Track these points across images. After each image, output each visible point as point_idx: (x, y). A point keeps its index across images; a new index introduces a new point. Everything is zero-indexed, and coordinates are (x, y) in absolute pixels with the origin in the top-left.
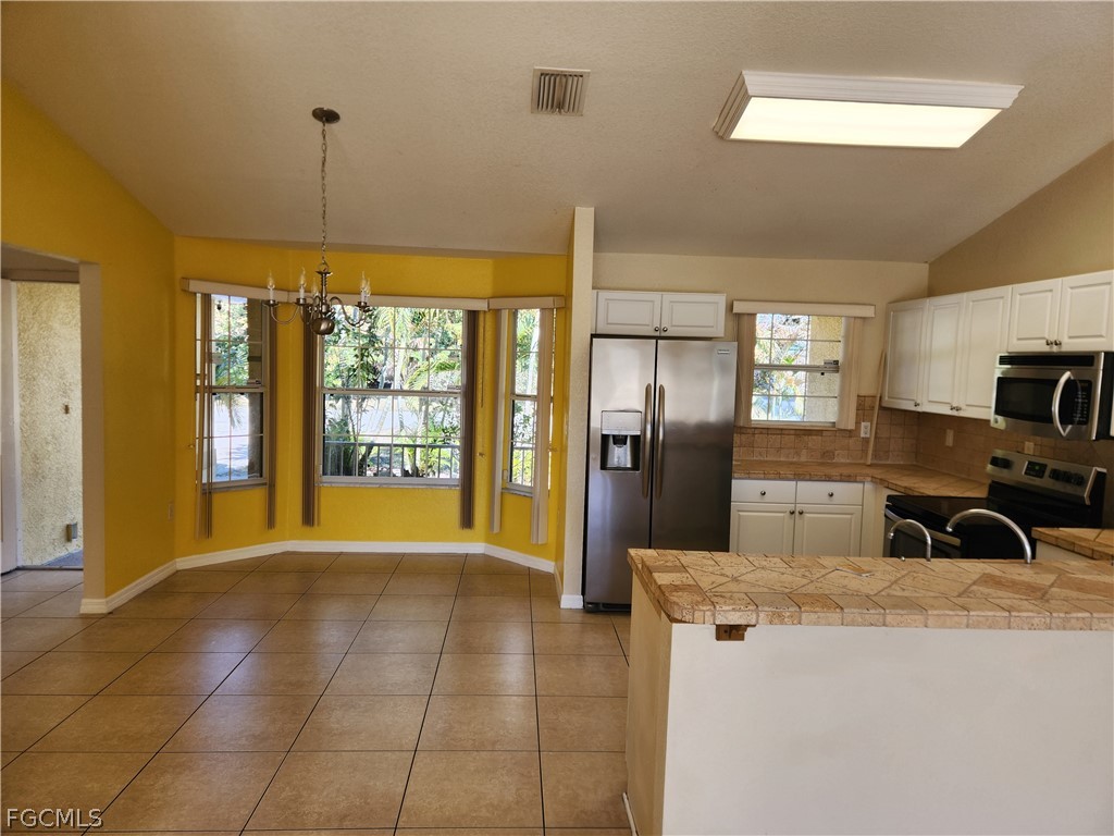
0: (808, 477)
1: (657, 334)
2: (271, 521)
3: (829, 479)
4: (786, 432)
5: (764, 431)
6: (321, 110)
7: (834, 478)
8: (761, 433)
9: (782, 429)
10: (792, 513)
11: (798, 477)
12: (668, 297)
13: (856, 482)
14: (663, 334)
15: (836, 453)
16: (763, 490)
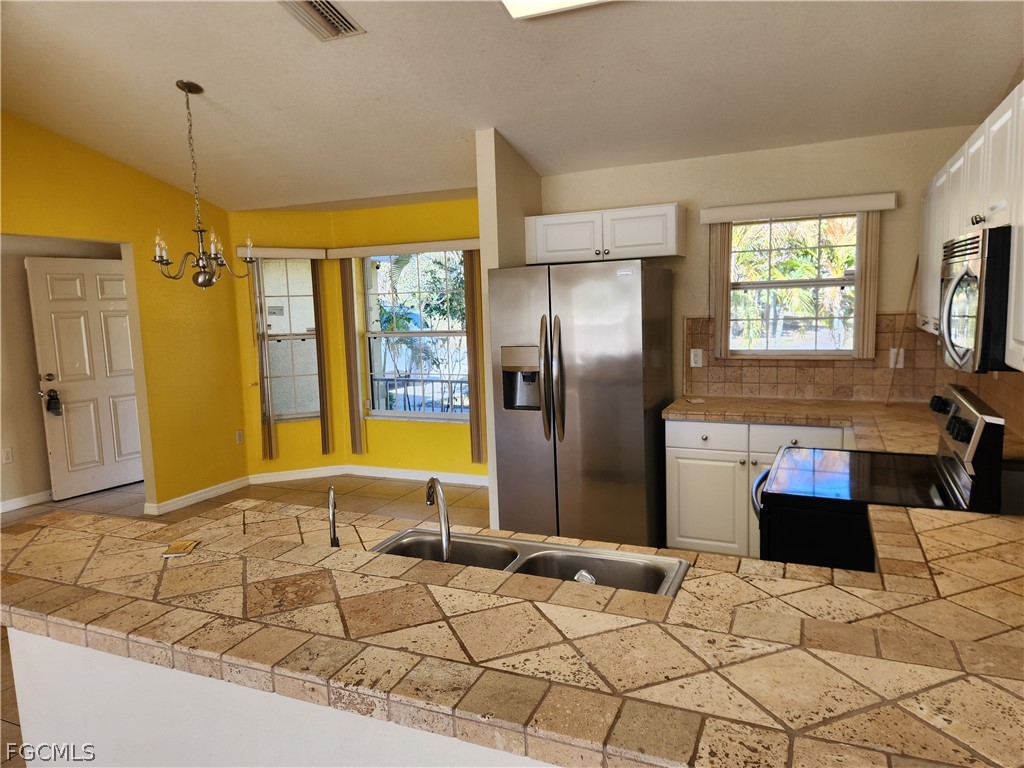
0: (761, 420)
1: (600, 257)
2: (326, 448)
3: (790, 422)
4: (785, 363)
5: (755, 363)
6: (181, 82)
7: (797, 422)
8: (751, 365)
9: (778, 360)
10: (743, 463)
11: (748, 419)
12: (609, 215)
13: (828, 426)
14: (606, 257)
15: (855, 389)
16: (705, 434)
